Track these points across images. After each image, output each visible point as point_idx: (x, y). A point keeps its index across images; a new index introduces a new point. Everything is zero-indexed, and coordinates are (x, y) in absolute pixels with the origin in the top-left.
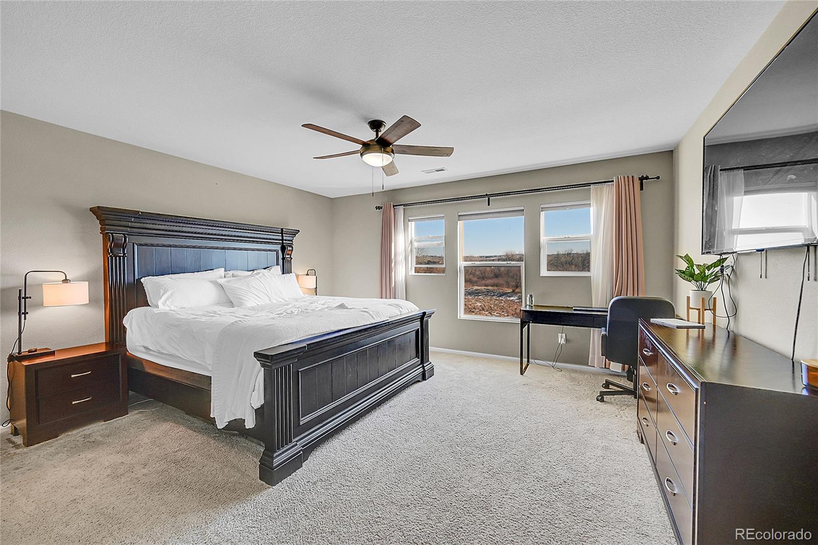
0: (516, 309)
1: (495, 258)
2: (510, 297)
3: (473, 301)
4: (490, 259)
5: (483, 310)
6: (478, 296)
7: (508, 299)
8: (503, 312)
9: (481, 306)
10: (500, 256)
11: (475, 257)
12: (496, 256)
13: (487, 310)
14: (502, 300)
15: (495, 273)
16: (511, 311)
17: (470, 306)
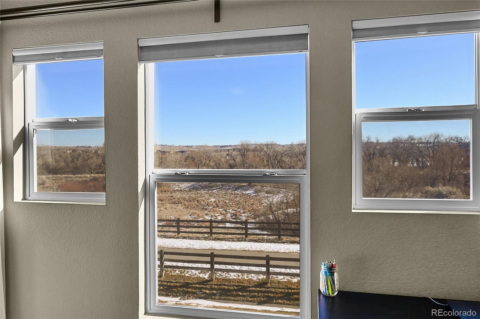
0: (252, 204)
1: (229, 148)
2: (245, 190)
3: (207, 196)
4: (225, 148)
5: (218, 206)
6: (212, 190)
7: (244, 193)
8: (239, 208)
9: (215, 202)
10: (235, 146)
11: (210, 146)
12: (231, 146)
13: (222, 207)
14: (238, 194)
15: (230, 163)
16: (247, 207)
17: (203, 203)
